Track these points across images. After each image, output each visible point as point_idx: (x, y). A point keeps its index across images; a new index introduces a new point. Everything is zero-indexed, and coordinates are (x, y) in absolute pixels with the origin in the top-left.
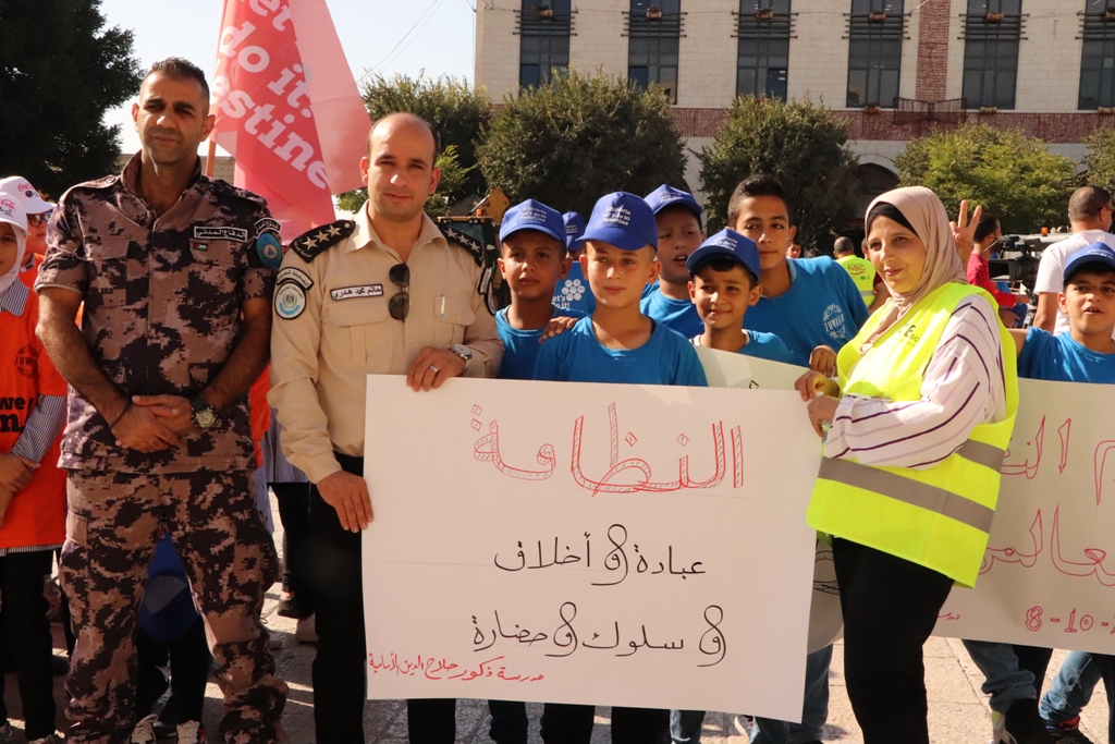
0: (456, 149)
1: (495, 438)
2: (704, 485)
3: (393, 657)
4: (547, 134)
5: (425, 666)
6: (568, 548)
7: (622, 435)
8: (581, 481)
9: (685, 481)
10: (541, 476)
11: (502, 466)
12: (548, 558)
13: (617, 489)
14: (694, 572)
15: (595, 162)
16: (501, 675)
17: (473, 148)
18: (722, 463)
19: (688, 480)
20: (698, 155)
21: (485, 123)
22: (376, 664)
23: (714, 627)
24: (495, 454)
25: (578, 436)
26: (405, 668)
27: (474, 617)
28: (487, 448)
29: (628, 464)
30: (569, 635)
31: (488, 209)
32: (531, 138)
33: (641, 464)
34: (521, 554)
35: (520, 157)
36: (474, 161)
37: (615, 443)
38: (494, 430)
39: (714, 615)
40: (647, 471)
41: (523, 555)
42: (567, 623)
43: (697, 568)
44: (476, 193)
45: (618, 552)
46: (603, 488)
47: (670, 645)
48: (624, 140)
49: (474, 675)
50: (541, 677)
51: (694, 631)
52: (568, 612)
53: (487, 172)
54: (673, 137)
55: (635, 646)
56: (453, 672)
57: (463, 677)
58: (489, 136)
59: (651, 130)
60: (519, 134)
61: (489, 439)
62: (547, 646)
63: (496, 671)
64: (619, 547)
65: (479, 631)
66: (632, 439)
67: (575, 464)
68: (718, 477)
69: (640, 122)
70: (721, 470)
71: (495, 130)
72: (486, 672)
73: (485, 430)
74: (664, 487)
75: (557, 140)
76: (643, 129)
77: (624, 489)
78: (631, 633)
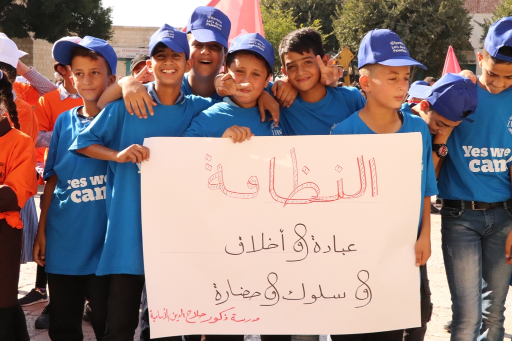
0: (320, 22)
1: (221, 174)
2: (353, 196)
3: (165, 311)
4: (380, 11)
5: (186, 315)
6: (270, 239)
7: (300, 168)
8: (276, 198)
9: (341, 195)
10: (251, 196)
11: (226, 191)
12: (258, 246)
13: (299, 202)
14: (350, 250)
15: (411, 29)
16: (233, 319)
17: (331, 21)
18: (364, 182)
19: (343, 194)
20: (480, 25)
21: (339, 6)
22: (154, 316)
23: (364, 283)
24: (221, 184)
25: (272, 170)
26: (172, 317)
27: (214, 284)
28: (216, 181)
29: (305, 186)
30: (274, 292)
31: (340, 61)
32: (369, 14)
33: (313, 185)
34: (242, 244)
35: (361, 27)
36: (332, 29)
37: (296, 173)
38: (220, 170)
39: (364, 277)
40: (317, 189)
41: (242, 245)
42: (272, 285)
43: (351, 248)
44: (333, 51)
45: (302, 241)
46: (290, 201)
47: (337, 296)
48: (431, 15)
49: (217, 320)
50: (258, 319)
51: (352, 286)
52: (273, 278)
53: (340, 37)
54: (464, 12)
55: (316, 298)
56: (204, 318)
57: (210, 321)
58: (342, 13)
59: (449, 8)
60: (361, 12)
61: (217, 175)
62: (261, 299)
63: (230, 316)
64: (302, 238)
65: (218, 293)
66: (306, 170)
67: (272, 187)
68: (362, 190)
69: (442, 3)
70: (364, 186)
71: (346, 10)
72: (224, 317)
73: (214, 170)
74: (328, 199)
75: (386, 15)
76: (444, 7)
77: (303, 201)
78: (312, 290)
